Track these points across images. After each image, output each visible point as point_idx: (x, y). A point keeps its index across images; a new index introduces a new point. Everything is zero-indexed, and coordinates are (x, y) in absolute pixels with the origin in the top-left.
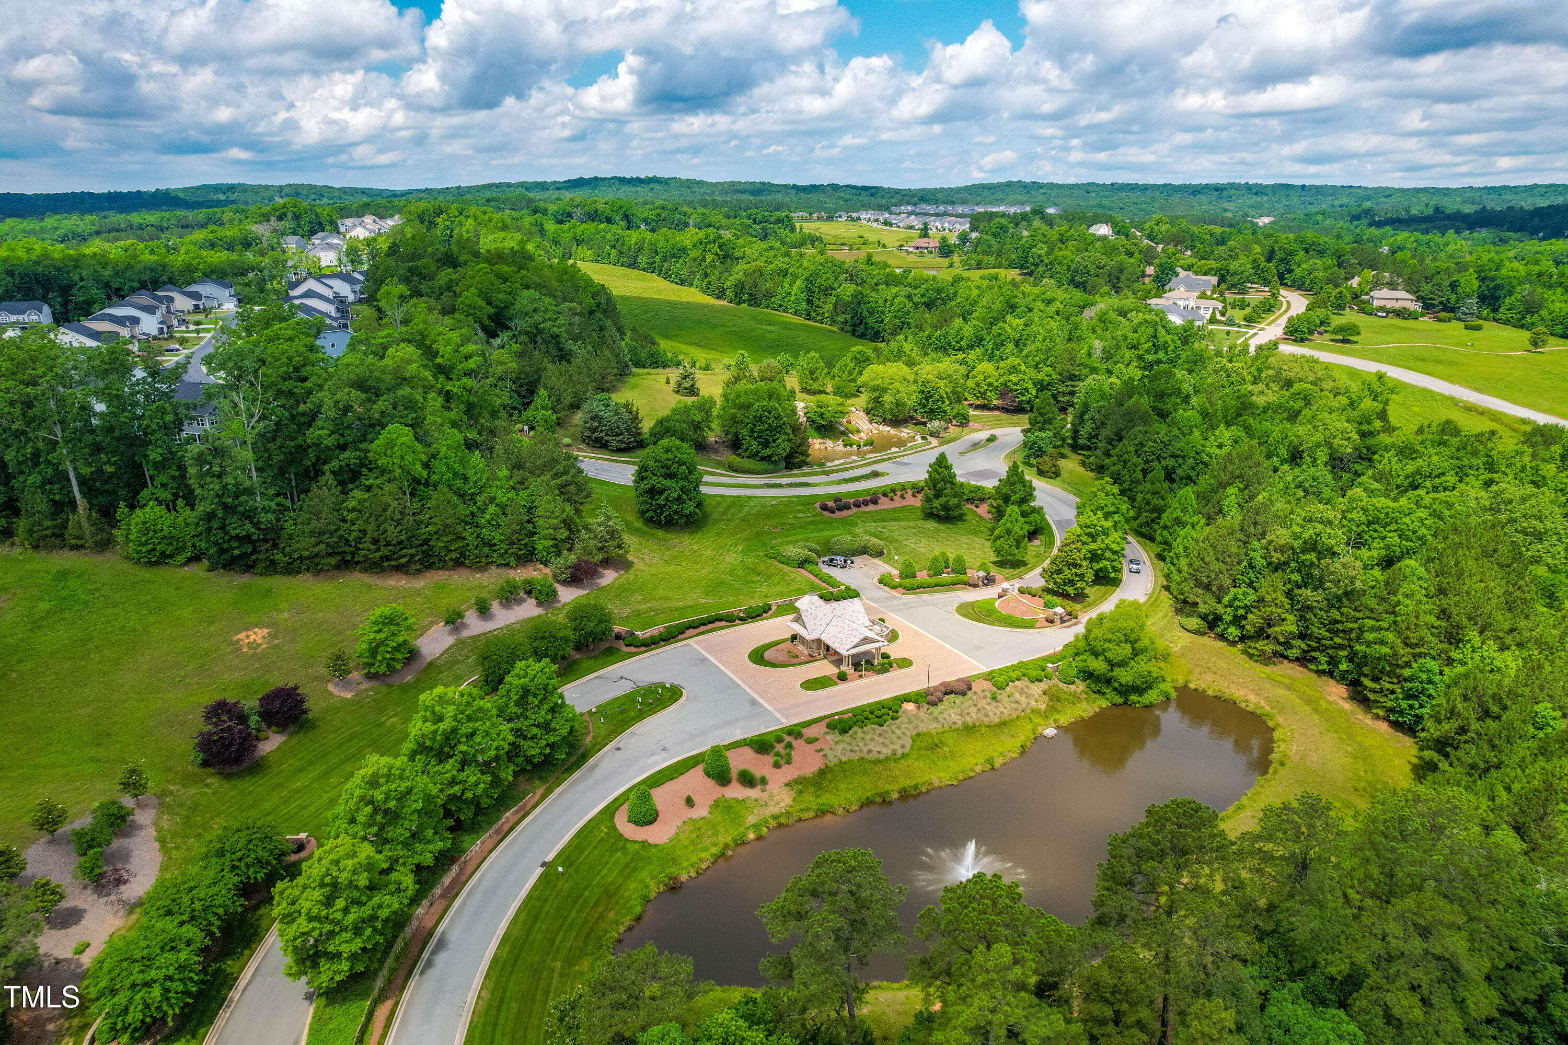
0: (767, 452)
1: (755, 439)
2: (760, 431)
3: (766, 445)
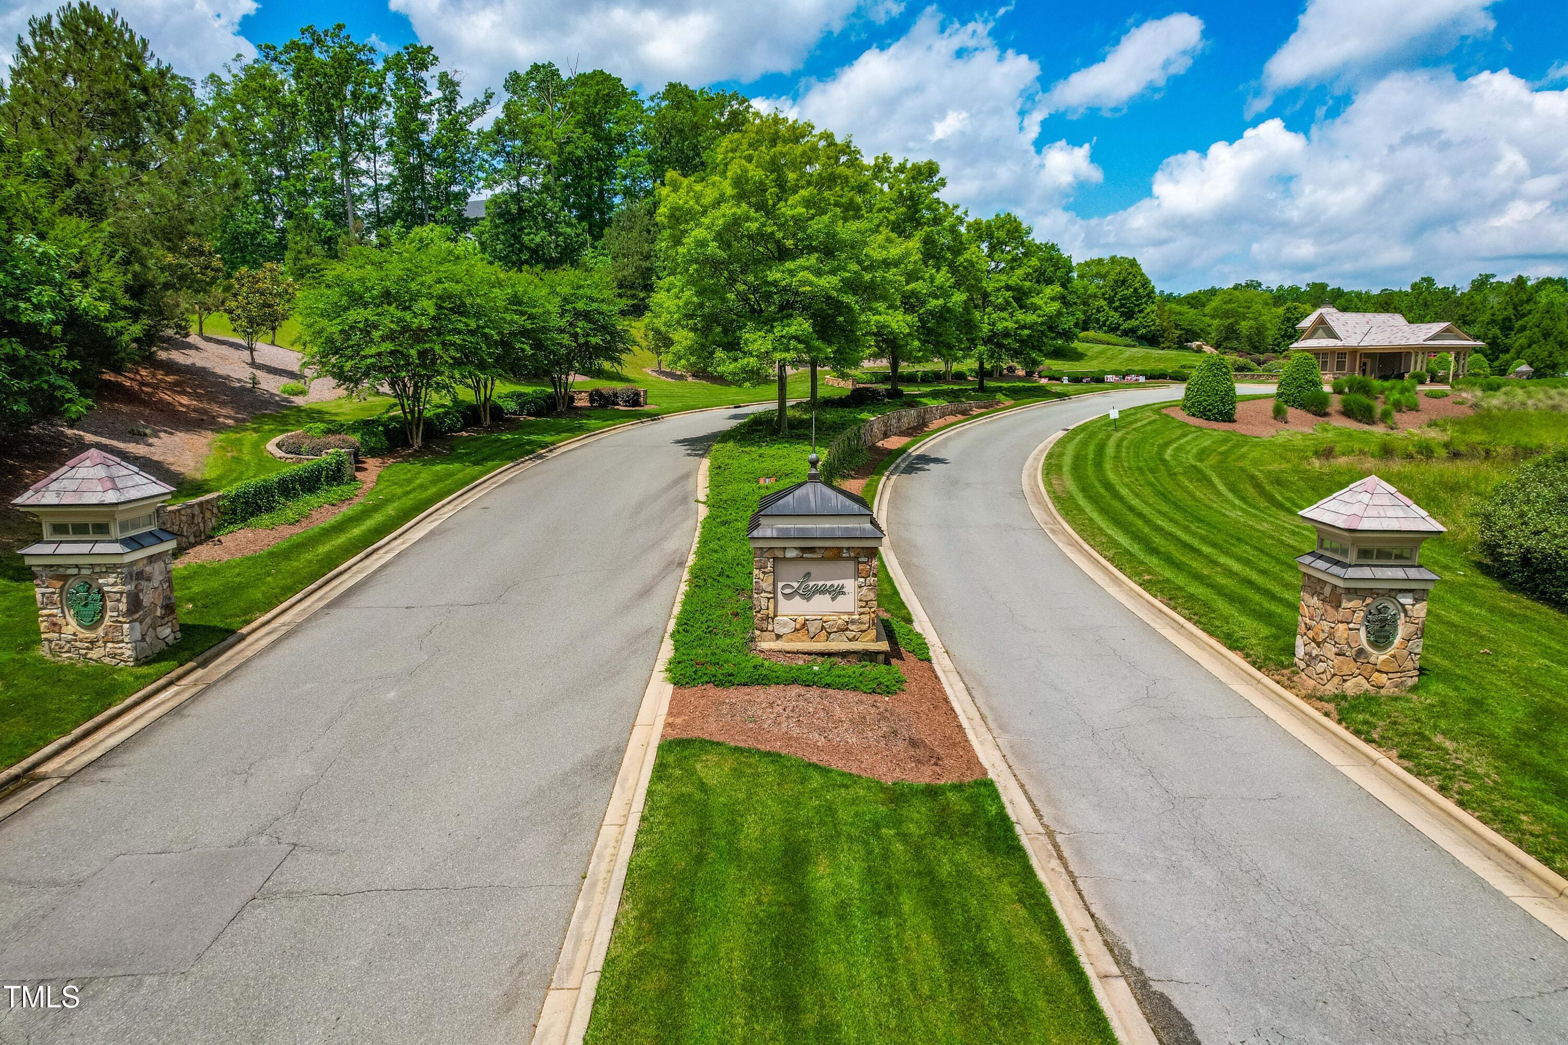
0: (1133, 323)
1: (1116, 310)
2: (1124, 298)
3: (1129, 315)
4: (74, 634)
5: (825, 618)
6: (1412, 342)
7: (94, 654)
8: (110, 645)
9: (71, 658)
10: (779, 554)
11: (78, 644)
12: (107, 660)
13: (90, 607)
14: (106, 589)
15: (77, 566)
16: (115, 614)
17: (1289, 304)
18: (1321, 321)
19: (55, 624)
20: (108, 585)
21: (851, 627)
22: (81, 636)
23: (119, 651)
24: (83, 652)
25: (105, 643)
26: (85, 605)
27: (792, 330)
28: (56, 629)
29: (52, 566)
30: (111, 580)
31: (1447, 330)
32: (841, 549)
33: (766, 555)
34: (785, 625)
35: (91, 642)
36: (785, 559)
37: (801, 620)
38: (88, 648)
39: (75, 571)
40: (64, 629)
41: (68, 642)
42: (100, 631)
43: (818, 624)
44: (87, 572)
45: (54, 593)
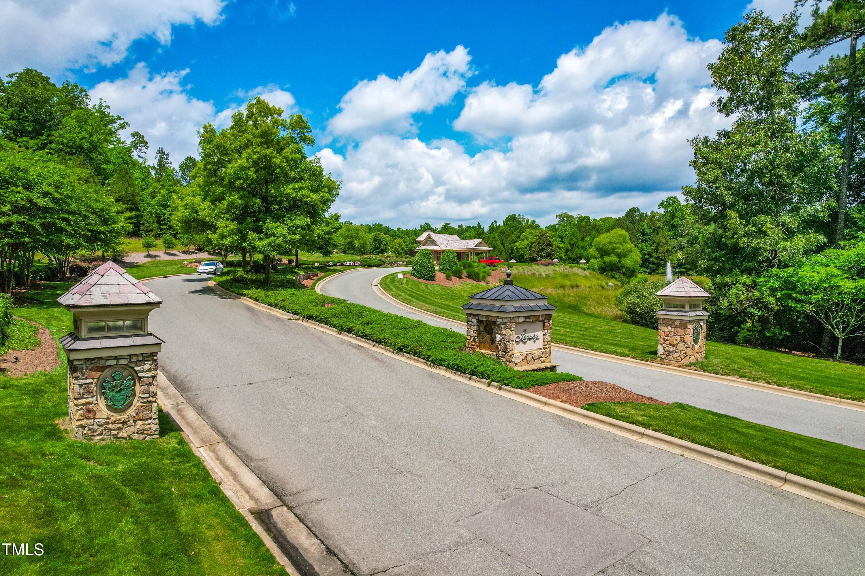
4: (108, 418)
5: (533, 352)
6: (469, 247)
7: (123, 434)
8: (140, 423)
9: (103, 440)
10: (517, 320)
11: (110, 426)
12: (136, 436)
13: (124, 392)
14: (141, 375)
15: (116, 357)
16: (147, 395)
17: (376, 233)
18: (429, 237)
19: (90, 411)
20: (143, 371)
21: (543, 356)
22: (113, 419)
23: (147, 427)
24: (115, 432)
25: (135, 421)
26: (119, 392)
27: (298, 222)
28: (91, 415)
29: (93, 359)
30: (146, 367)
31: (480, 243)
32: (539, 315)
33: (512, 321)
34: (518, 358)
35: (123, 423)
36: (519, 323)
37: (524, 354)
38: (120, 429)
39: (114, 362)
40: (98, 415)
41: (101, 426)
42: (131, 411)
43: (531, 356)
44: (125, 362)
45: (91, 383)
